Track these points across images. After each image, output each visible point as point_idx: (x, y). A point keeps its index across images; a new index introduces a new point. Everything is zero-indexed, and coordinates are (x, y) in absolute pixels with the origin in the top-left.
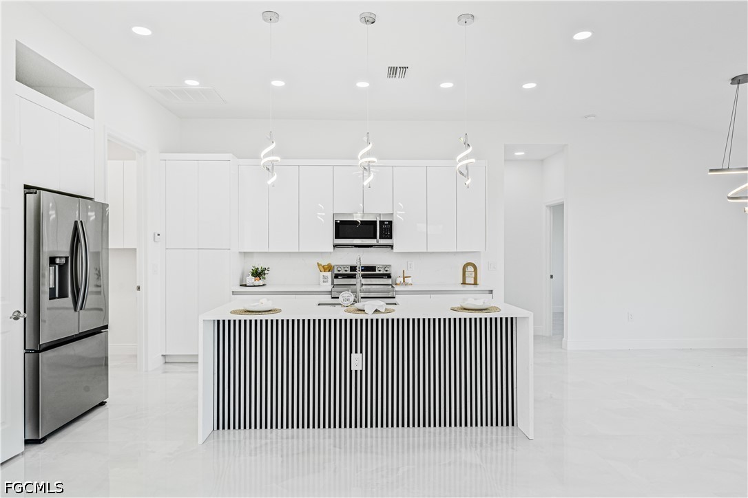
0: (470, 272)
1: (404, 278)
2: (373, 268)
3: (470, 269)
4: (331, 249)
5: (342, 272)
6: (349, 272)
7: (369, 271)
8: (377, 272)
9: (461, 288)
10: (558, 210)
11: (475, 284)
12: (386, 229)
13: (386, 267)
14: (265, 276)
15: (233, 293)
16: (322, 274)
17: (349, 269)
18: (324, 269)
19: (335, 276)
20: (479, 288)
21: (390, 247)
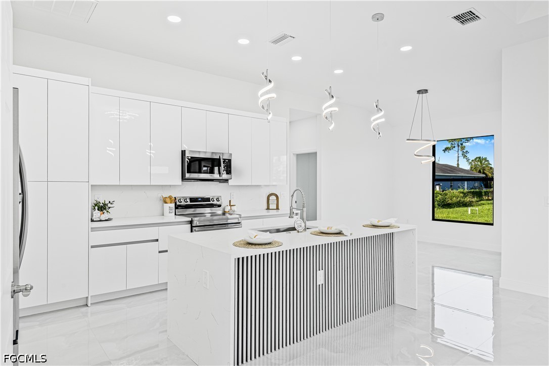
1: (231, 206)
2: (208, 200)
3: (273, 198)
4: (179, 181)
5: (183, 203)
6: (189, 203)
7: (206, 202)
8: (211, 202)
9: (265, 213)
11: (278, 208)
12: (228, 166)
13: (218, 200)
14: (109, 210)
15: (93, 229)
16: (167, 206)
17: (188, 200)
18: (168, 200)
19: (177, 207)
20: (280, 212)
21: (226, 181)
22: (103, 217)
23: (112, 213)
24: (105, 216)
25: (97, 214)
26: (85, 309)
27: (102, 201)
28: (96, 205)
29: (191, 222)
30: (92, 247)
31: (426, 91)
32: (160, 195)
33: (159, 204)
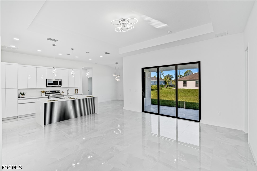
0: (76, 91)
1: (63, 93)
2: (55, 91)
3: (77, 90)
4: (46, 87)
5: (48, 92)
7: (55, 92)
8: (57, 92)
9: (75, 94)
10: (90, 79)
11: (78, 93)
12: (60, 83)
13: (59, 91)
14: (25, 95)
15: (19, 100)
16: (42, 93)
17: (49, 92)
18: (43, 92)
19: (46, 93)
20: (78, 94)
21: (61, 86)
22: (23, 97)
23: (26, 95)
24: (24, 96)
25: (21, 96)
26: (17, 119)
27: (23, 93)
28: (21, 94)
29: (48, 97)
30: (19, 104)
31: (117, 63)
32: (41, 91)
33: (40, 93)
